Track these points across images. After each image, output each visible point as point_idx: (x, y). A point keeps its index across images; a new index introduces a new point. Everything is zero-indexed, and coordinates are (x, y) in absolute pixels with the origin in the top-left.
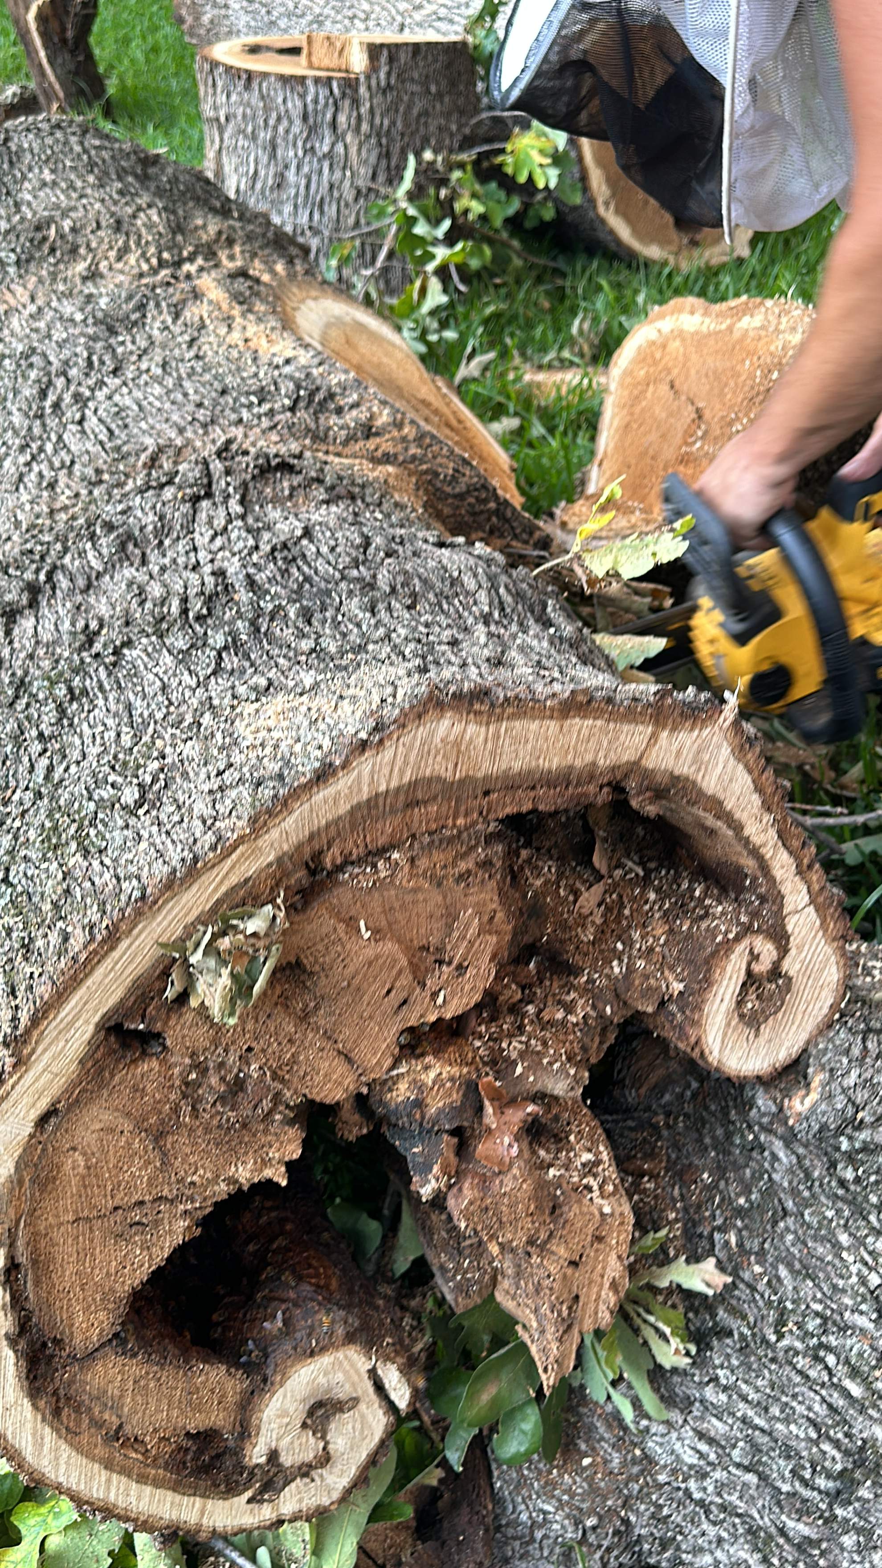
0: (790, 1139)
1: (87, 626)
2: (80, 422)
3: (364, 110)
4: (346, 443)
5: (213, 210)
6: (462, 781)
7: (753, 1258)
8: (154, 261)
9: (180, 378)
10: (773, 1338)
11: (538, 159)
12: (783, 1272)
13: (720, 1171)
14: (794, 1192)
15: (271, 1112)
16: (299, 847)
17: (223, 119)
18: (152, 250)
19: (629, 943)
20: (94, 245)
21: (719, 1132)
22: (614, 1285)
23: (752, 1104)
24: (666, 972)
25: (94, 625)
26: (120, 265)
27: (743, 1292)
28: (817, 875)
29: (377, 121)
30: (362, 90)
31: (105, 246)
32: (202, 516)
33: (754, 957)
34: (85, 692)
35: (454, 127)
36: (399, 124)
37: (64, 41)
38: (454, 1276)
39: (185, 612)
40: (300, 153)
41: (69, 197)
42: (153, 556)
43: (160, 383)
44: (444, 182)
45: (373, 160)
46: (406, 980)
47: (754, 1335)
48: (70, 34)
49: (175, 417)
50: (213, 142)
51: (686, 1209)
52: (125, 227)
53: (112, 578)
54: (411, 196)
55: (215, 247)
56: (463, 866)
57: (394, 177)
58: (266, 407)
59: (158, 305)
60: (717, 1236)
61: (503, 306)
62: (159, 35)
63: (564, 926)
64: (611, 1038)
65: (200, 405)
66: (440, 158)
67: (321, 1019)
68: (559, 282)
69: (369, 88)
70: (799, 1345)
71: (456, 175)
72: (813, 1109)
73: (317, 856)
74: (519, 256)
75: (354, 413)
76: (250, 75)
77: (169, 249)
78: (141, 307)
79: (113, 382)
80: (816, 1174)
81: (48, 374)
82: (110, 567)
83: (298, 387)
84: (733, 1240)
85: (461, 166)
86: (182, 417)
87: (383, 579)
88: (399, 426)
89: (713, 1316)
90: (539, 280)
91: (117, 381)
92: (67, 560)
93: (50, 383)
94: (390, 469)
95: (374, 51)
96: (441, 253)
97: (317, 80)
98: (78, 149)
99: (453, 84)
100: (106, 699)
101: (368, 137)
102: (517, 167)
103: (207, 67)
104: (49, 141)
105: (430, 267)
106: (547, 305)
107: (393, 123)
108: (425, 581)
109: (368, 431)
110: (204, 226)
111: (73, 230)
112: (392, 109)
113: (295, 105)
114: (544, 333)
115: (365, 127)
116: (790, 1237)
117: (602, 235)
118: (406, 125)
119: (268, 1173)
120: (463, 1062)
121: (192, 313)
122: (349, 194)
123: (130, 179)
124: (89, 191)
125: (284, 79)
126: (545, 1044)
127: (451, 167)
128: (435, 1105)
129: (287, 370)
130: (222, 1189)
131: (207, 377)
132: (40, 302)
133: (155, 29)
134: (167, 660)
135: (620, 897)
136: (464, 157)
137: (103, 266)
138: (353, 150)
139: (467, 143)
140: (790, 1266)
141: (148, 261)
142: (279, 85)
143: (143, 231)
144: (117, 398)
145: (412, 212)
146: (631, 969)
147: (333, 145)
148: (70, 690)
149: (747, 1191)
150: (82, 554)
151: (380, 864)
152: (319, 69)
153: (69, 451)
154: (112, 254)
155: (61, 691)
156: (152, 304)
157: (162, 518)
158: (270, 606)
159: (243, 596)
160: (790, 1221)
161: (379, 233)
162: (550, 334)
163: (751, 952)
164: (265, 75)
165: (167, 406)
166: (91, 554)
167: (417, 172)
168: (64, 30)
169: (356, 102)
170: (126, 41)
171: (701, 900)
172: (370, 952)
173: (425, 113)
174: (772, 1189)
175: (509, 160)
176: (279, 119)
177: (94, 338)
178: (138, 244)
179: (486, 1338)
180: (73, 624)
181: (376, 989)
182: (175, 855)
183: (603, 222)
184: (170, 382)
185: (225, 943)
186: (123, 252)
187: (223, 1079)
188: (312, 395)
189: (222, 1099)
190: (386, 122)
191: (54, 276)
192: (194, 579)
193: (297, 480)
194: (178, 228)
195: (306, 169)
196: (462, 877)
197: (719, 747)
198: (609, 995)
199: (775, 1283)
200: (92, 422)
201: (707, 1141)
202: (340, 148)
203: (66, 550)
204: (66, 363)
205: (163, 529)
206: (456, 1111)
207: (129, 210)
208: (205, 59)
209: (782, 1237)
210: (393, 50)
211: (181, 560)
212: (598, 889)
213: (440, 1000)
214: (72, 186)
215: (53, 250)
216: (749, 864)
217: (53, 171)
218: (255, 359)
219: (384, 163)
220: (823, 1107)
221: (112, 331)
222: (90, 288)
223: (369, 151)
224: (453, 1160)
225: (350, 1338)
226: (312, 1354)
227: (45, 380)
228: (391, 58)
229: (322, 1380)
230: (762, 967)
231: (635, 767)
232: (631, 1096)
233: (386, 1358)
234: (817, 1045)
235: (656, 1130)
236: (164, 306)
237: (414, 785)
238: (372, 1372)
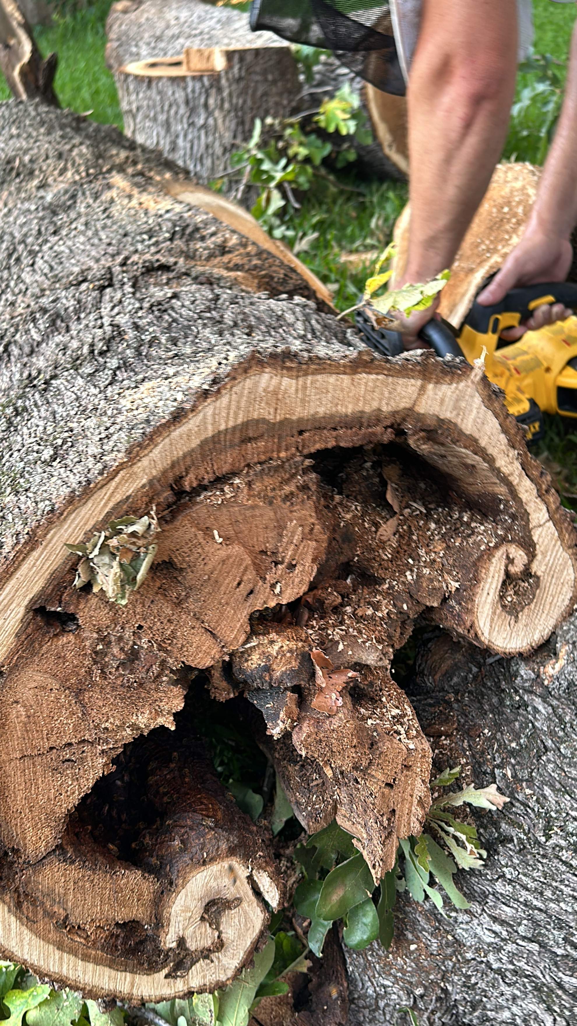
0: (546, 695)
1: (30, 375)
2: (32, 265)
3: (225, 93)
4: (208, 259)
5: (124, 147)
6: (281, 422)
7: (524, 784)
8: (84, 174)
9: (97, 231)
10: (543, 839)
11: (341, 115)
12: (547, 791)
13: (497, 727)
14: (552, 733)
15: (159, 676)
16: (164, 472)
17: (134, 110)
18: (82, 168)
19: (417, 558)
20: (44, 168)
21: (495, 700)
22: (421, 803)
23: (516, 674)
24: (446, 575)
25: (34, 373)
26: (61, 178)
27: (518, 808)
28: (553, 499)
29: (234, 101)
30: (224, 82)
31: (51, 168)
32: (107, 298)
33: (510, 561)
34: (25, 409)
35: (285, 102)
36: (249, 103)
38: (306, 807)
39: (92, 352)
40: (186, 126)
41: (28, 142)
42: (74, 326)
43: (84, 235)
44: (280, 137)
45: (233, 126)
46: (250, 575)
47: (529, 839)
49: (93, 253)
50: (129, 126)
51: (473, 756)
52: (64, 156)
53: (47, 344)
54: (259, 147)
55: (125, 166)
56: (287, 489)
57: (247, 137)
58: (154, 240)
59: (84, 194)
60: (497, 771)
61: (325, 216)
63: (371, 549)
64: (410, 631)
65: (109, 244)
66: (277, 122)
67: (191, 605)
68: (361, 199)
69: (228, 79)
70: (563, 843)
71: (288, 131)
72: (562, 672)
73: (179, 479)
74: (335, 185)
75: (213, 239)
76: (150, 80)
77: (94, 167)
78: (74, 197)
79: (53, 239)
80: (568, 718)
81: (13, 244)
82: (46, 337)
83: (175, 226)
84: (509, 774)
85: (291, 125)
86: (98, 252)
87: (228, 317)
88: (245, 246)
89: (498, 828)
90: (348, 199)
91: (57, 238)
92: (18, 337)
93: (15, 250)
94: (239, 273)
95: (230, 55)
96: (279, 176)
97: (194, 78)
98: (33, 113)
99: (283, 74)
100: (39, 411)
101: (229, 112)
102: (328, 121)
103: (122, 77)
104: (15, 110)
105: (273, 184)
106: (354, 214)
107: (245, 102)
108: (258, 319)
109: (223, 250)
110: (117, 154)
111: (31, 161)
112: (243, 93)
113: (180, 95)
114: (353, 231)
115: (227, 106)
116: (551, 766)
117: (388, 168)
118: (254, 102)
119: (161, 721)
120: (299, 639)
121: (106, 196)
122: (218, 150)
123: (68, 130)
124: (41, 137)
125: (173, 80)
126: (360, 632)
127: (284, 126)
128: (279, 670)
129: (167, 216)
130: (128, 735)
131: (115, 227)
132: (10, 205)
134: (80, 381)
135: (409, 527)
136: (293, 120)
137: (50, 180)
138: (220, 121)
139: (294, 111)
140: (552, 787)
141: (79, 174)
142: (169, 83)
143: (77, 159)
144: (56, 248)
145: (260, 156)
146: (420, 576)
147: (207, 119)
148: (16, 409)
149: (517, 737)
150: (27, 331)
151: (227, 489)
152: (194, 71)
153: (25, 283)
154: (56, 173)
155: (9, 411)
156: (80, 193)
157: (79, 302)
158: (149, 338)
159: (131, 334)
160: (550, 755)
161: (239, 173)
162: (357, 232)
163: (508, 557)
164: (160, 78)
165: (88, 247)
166: (33, 332)
167: (262, 133)
169: (220, 90)
171: (468, 524)
172: (222, 553)
173: (265, 94)
174: (535, 734)
175: (322, 118)
176: (170, 106)
177: (42, 219)
178: (73, 165)
179: (334, 856)
180: (21, 375)
181: (230, 582)
183: (388, 158)
184: (90, 233)
185: (114, 542)
186: (63, 171)
187: (122, 649)
188: (184, 229)
189: (122, 664)
190: (241, 101)
191: (19, 190)
192: (99, 332)
193: (171, 275)
194: (99, 156)
195: (190, 137)
196: (288, 498)
197: (472, 398)
198: (405, 596)
199: (542, 800)
200: (39, 262)
201: (486, 707)
202: (211, 121)
203: (17, 331)
204: (25, 235)
205: (80, 307)
206: (295, 674)
207: (68, 147)
208: (121, 73)
209: (545, 766)
210: (242, 53)
211: (91, 325)
212: (393, 522)
213: (277, 590)
214: (29, 136)
215: (18, 175)
216: (501, 490)
217: (18, 128)
218: (146, 214)
219: (240, 128)
220: (569, 668)
221: (55, 213)
222: (42, 193)
223: (231, 121)
224: (295, 710)
225: (232, 852)
226: (204, 863)
227: (11, 247)
228: (241, 60)
229: (213, 884)
230: (517, 569)
231: (409, 412)
232: (429, 682)
233: (260, 867)
234: (562, 628)
235: (448, 703)
236: (88, 193)
237: (246, 425)
238: (250, 878)
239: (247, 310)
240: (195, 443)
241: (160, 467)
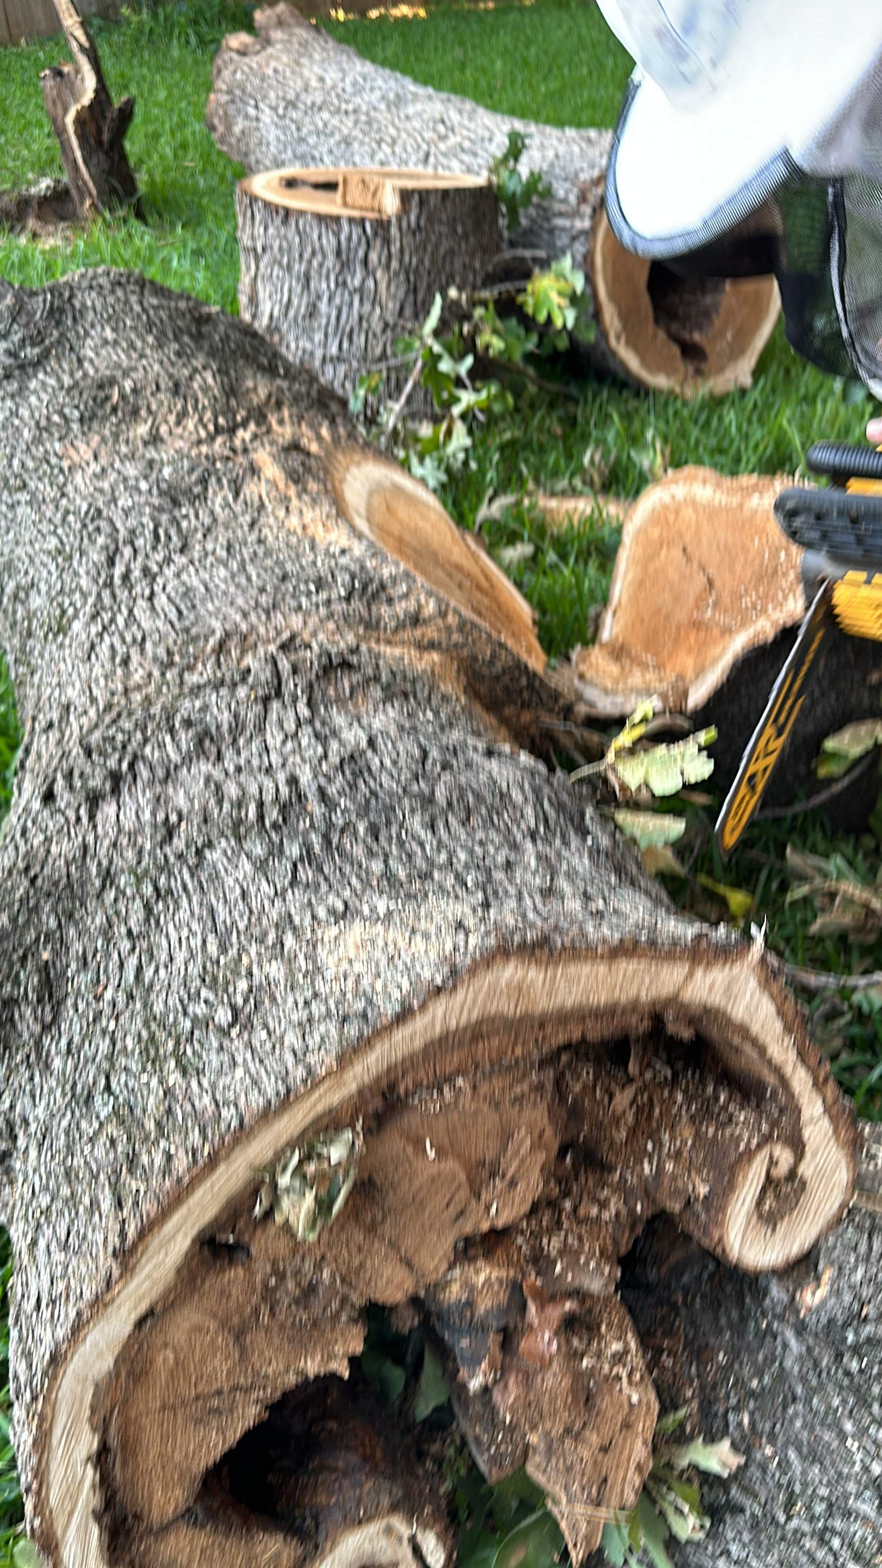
0: (801, 1329)
1: (167, 818)
2: (151, 598)
3: (395, 248)
4: (396, 630)
5: (261, 368)
6: (521, 1019)
7: (764, 1440)
8: (211, 427)
9: (243, 561)
10: (782, 1519)
11: (555, 299)
12: (792, 1455)
13: (735, 1355)
14: (804, 1380)
15: (338, 1313)
16: (378, 1079)
17: (259, 250)
18: (208, 415)
19: (658, 1144)
20: (154, 407)
21: (735, 1314)
22: (639, 1468)
23: (766, 1292)
24: (693, 1174)
25: (173, 818)
26: (179, 430)
27: (754, 1472)
28: (831, 1089)
29: (407, 258)
30: (394, 231)
31: (165, 409)
32: (273, 716)
33: (773, 1163)
34: (170, 891)
35: (477, 265)
36: (427, 263)
37: (100, 143)
38: (489, 1449)
39: (261, 817)
40: (332, 286)
41: (129, 357)
42: (228, 753)
43: (226, 566)
44: (468, 317)
45: (401, 294)
46: (464, 1193)
47: (765, 1515)
48: (106, 137)
49: (240, 601)
50: (248, 268)
51: (702, 1387)
52: (182, 389)
53: (189, 770)
54: (437, 333)
55: (265, 410)
56: (518, 1090)
57: (421, 311)
58: (323, 596)
59: (219, 480)
60: (731, 1417)
61: (518, 433)
62: (188, 131)
63: (600, 1125)
64: (639, 1230)
65: (262, 590)
66: (464, 297)
67: (387, 1230)
68: (571, 408)
69: (400, 229)
70: (806, 1527)
71: (479, 312)
72: (823, 1303)
73: (393, 1085)
74: (534, 383)
75: (404, 604)
76: (287, 212)
77: (224, 414)
78: (203, 482)
79: (180, 560)
80: (824, 1363)
81: (116, 541)
82: (187, 760)
83: (353, 577)
84: (746, 1421)
85: (484, 304)
86: (247, 602)
87: (441, 795)
88: (443, 614)
89: (727, 1492)
90: (552, 406)
91: (184, 560)
92: (148, 750)
93: (117, 549)
94: (436, 657)
95: (405, 196)
96: (467, 398)
97: (351, 220)
98: (137, 308)
99: (478, 225)
100: (190, 901)
101: (397, 274)
102: (537, 307)
103: (246, 201)
104: (111, 300)
105: (456, 410)
106: (559, 432)
107: (421, 261)
108: (478, 797)
109: (416, 620)
110: (255, 389)
111: (135, 391)
112: (420, 249)
113: (329, 242)
114: (557, 461)
115: (395, 264)
116: (798, 1424)
117: (612, 364)
118: (433, 261)
119: (334, 1366)
120: (509, 1263)
121: (252, 489)
122: (376, 325)
123: (186, 339)
124: (148, 352)
125: (320, 218)
126: (580, 1239)
127: (473, 303)
128: (484, 1305)
129: (344, 561)
130: (292, 1379)
131: (269, 562)
132: (103, 461)
133: (182, 125)
134: (246, 866)
135: (651, 1099)
136: (485, 294)
137: (163, 429)
138: (383, 286)
139: (489, 280)
140: (799, 1449)
141: (205, 427)
142: (315, 224)
143: (200, 395)
144: (184, 577)
145: (437, 348)
146: (660, 1169)
147: (363, 281)
148: (156, 889)
149: (760, 1374)
150: (162, 746)
151: (446, 1089)
152: (353, 207)
153: (139, 626)
154: (172, 419)
155: (148, 890)
156: (213, 479)
157: (236, 716)
158: (341, 822)
159: (316, 808)
160: (800, 1407)
161: (406, 368)
162: (562, 462)
163: (771, 1157)
164: (302, 213)
165: (232, 589)
166: (170, 748)
167: (443, 309)
168: (100, 131)
169: (387, 241)
170: (156, 136)
171: (725, 1108)
172: (434, 1170)
173: (451, 252)
174: (782, 1375)
175: (530, 301)
176: (314, 253)
177: (160, 509)
178: (195, 408)
179: (514, 1504)
180: (154, 814)
181: (438, 1201)
182: (271, 1087)
183: (614, 354)
184: (235, 566)
185: (311, 1168)
186: (182, 416)
187: (298, 1284)
188: (365, 588)
189: (297, 1301)
190: (414, 261)
191: (116, 436)
192: (268, 784)
193: (356, 678)
194: (232, 391)
195: (337, 301)
196: (519, 1100)
197: (747, 982)
198: (640, 1193)
199: (784, 1465)
200: (161, 600)
201: (723, 1321)
202: (371, 283)
203: (146, 740)
204: (132, 532)
205: (237, 727)
206: (504, 1311)
207: (186, 372)
208: (245, 192)
209: (791, 1422)
210: (424, 195)
211: (255, 762)
212: (630, 1092)
213: (493, 1210)
214: (132, 346)
215: (114, 410)
216: (771, 1079)
217: (114, 330)
218: (313, 548)
219: (411, 298)
220: (833, 1300)
221: (176, 503)
222: (151, 453)
223: (397, 287)
224: (499, 1356)
225: (394, 1508)
226: (360, 1523)
227: (112, 547)
228: (421, 203)
229: (367, 1547)
230: (782, 1170)
231: (673, 1000)
232: (652, 1275)
233: (425, 1526)
234: (827, 1240)
235: (674, 1308)
236: (225, 481)
237: (480, 1023)
238: (413, 1540)
239: (463, 780)
240: (418, 1044)
241: (374, 1071)
